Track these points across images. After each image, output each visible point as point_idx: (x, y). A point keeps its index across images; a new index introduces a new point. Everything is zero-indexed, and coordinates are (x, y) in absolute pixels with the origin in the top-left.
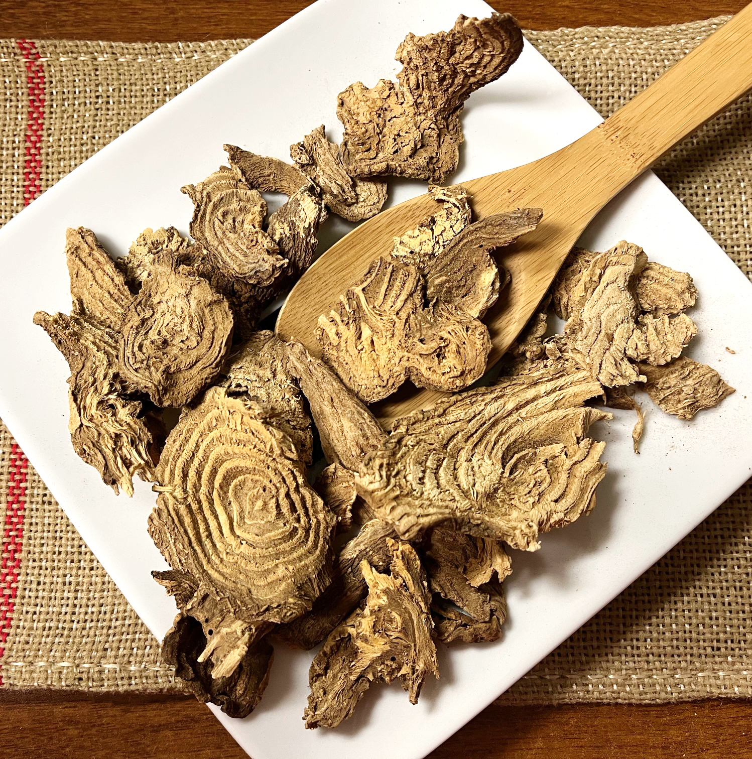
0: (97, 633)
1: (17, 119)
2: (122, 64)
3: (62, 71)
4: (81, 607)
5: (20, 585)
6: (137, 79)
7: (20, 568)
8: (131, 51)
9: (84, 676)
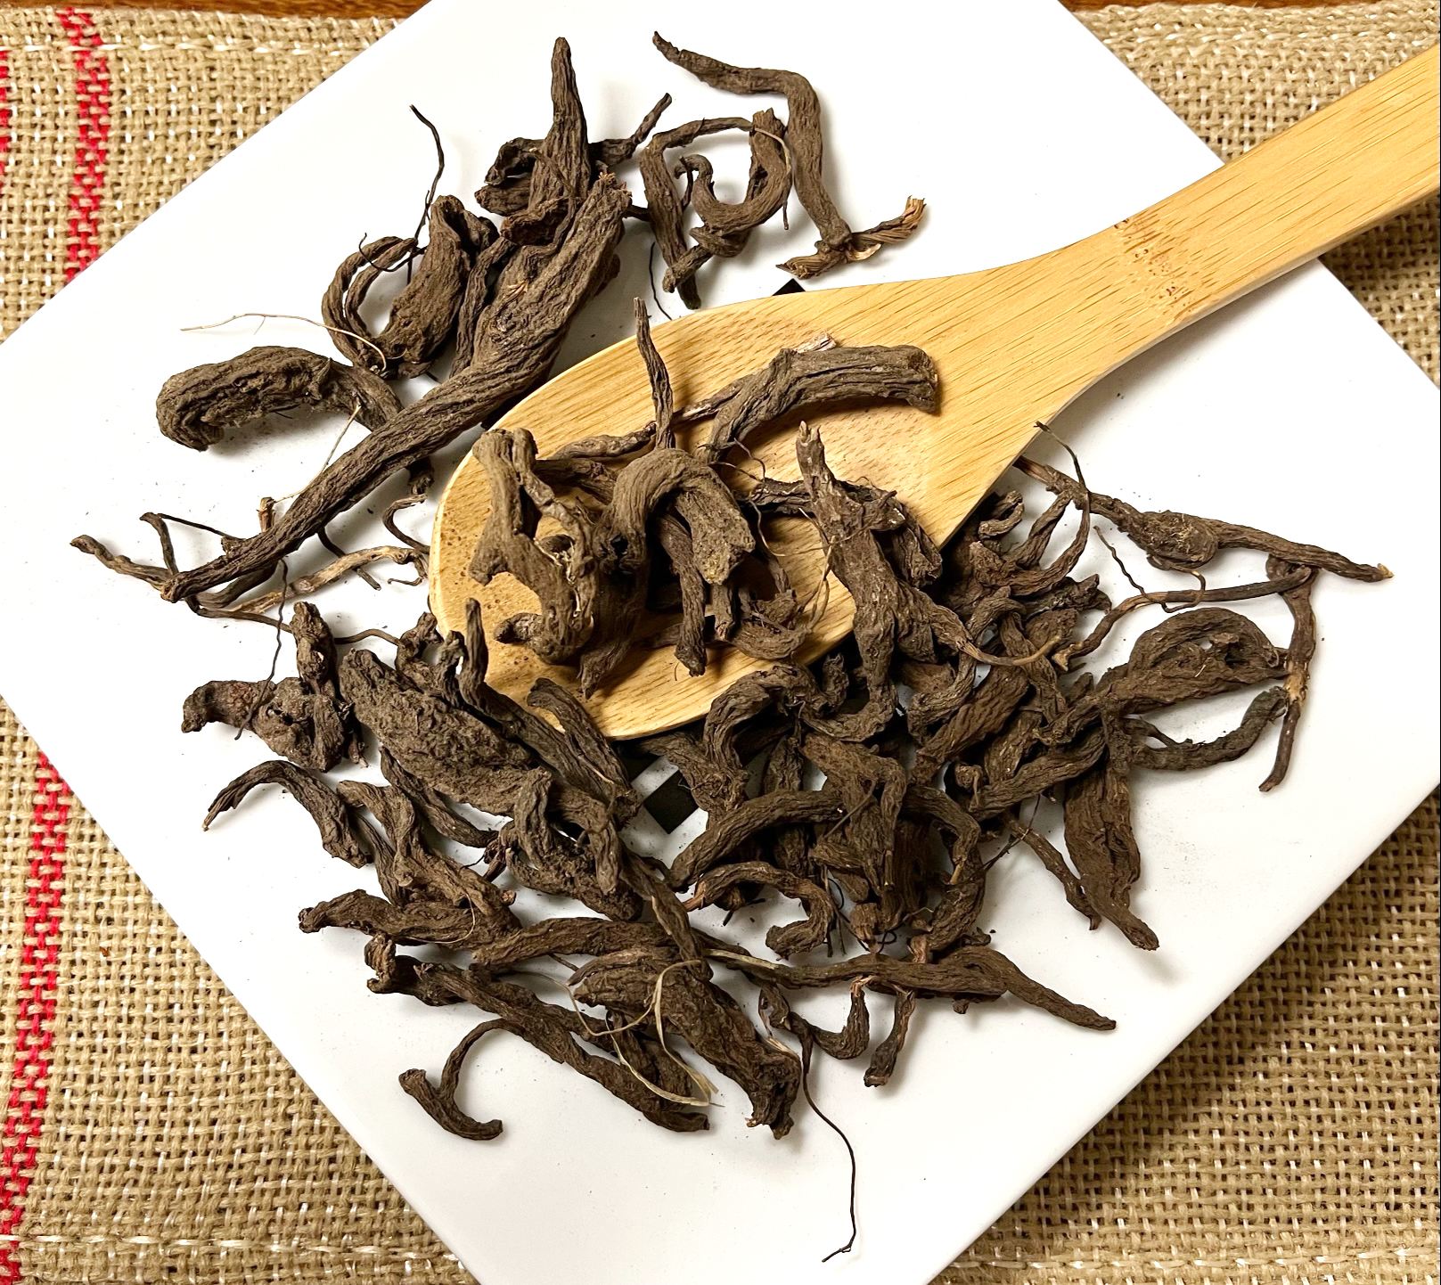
0: (206, 1177)
1: (53, 163)
2: (262, 59)
3: (144, 70)
4: (173, 1125)
5: (54, 1083)
6: (291, 89)
7: (53, 1049)
8: (280, 33)
9: (180, 1263)
